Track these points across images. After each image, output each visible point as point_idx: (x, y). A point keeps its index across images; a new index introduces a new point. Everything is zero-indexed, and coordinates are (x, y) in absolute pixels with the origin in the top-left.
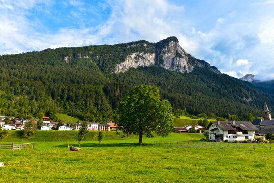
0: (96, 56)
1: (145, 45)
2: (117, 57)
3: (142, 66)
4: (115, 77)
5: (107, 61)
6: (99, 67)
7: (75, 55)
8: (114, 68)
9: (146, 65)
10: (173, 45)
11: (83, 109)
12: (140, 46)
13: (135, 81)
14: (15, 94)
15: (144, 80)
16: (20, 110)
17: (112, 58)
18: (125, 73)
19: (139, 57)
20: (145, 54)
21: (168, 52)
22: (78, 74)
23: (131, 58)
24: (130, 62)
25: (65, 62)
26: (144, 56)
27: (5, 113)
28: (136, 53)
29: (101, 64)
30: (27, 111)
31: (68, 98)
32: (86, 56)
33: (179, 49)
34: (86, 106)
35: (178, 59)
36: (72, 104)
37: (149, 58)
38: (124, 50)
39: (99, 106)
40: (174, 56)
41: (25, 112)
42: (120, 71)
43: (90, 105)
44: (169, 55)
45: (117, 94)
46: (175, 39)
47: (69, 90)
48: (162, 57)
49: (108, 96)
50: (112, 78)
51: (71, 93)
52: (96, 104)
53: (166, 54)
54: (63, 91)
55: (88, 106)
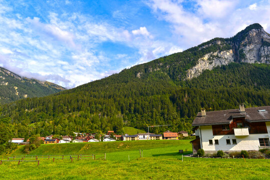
0: (166, 66)
1: (219, 43)
2: (188, 63)
3: (218, 67)
4: (187, 83)
5: (177, 69)
6: (170, 76)
7: (146, 70)
8: (185, 75)
9: (224, 64)
10: (255, 34)
11: (149, 120)
12: (212, 46)
13: (210, 84)
14: (91, 113)
15: (222, 81)
16: (92, 126)
17: (182, 64)
18: (199, 77)
19: (213, 57)
20: (220, 52)
21: (250, 43)
22: (146, 87)
23: (203, 60)
24: (203, 65)
25: (138, 78)
26: (219, 55)
27: (80, 130)
28: (209, 54)
29: (171, 74)
30: (97, 127)
31: (135, 111)
32: (156, 69)
33: (265, 36)
34: (152, 117)
35: (266, 49)
36: (138, 116)
37: (226, 56)
38: (195, 54)
39: (166, 116)
40: (258, 46)
41: (96, 128)
42: (192, 76)
43: (156, 115)
44: (252, 46)
45: (185, 100)
46: (257, 26)
47: (136, 103)
48: (242, 51)
49: (175, 104)
50: (184, 85)
51: (137, 106)
52: (163, 114)
53: (248, 47)
54: (130, 105)
55: (154, 116)
